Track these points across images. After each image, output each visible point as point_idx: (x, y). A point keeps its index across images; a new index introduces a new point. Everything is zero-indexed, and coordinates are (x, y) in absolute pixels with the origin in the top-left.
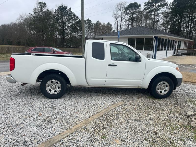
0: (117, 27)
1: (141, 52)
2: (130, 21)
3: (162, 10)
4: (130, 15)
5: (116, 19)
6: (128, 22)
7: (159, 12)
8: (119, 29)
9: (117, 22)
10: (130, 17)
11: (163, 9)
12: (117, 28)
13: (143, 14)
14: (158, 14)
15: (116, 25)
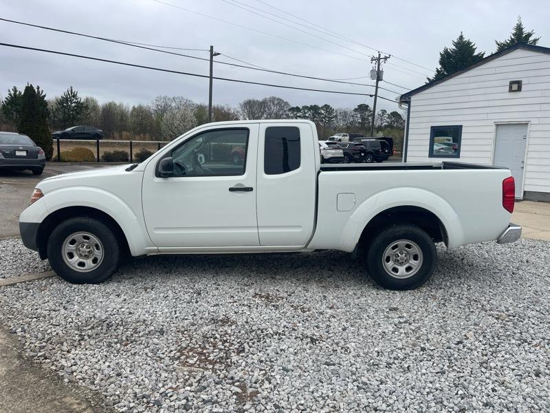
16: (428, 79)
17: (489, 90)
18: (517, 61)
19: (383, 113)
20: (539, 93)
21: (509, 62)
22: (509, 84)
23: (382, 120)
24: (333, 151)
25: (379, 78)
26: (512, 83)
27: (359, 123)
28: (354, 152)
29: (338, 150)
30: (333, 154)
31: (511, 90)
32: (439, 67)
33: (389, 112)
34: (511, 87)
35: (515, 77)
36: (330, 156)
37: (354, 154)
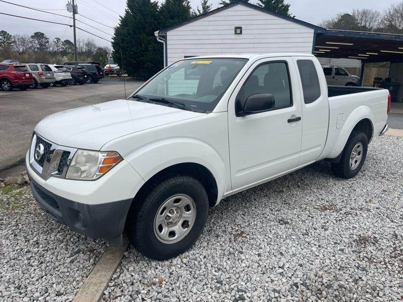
16: (121, 17)
17: (222, 32)
18: (238, 13)
19: (57, 40)
20: (252, 36)
21: (233, 13)
22: (234, 29)
23: (57, 46)
24: (63, 74)
25: (75, 12)
26: (236, 28)
27: (38, 48)
28: (78, 74)
29: (67, 73)
30: (64, 76)
31: (236, 33)
32: (127, 8)
33: (63, 40)
34: (236, 31)
35: (238, 24)
36: (61, 78)
37: (79, 76)
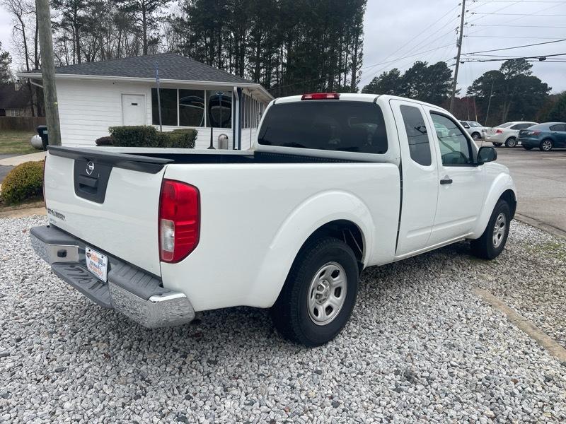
0: (25, 42)
1: (212, 131)
2: (67, 29)
3: (164, 10)
4: (65, 10)
5: (18, 15)
6: (61, 30)
7: (154, 14)
8: (33, 52)
9: (23, 26)
10: (65, 14)
11: (166, 7)
12: (26, 47)
13: (108, 12)
14: (152, 21)
15: (20, 37)
